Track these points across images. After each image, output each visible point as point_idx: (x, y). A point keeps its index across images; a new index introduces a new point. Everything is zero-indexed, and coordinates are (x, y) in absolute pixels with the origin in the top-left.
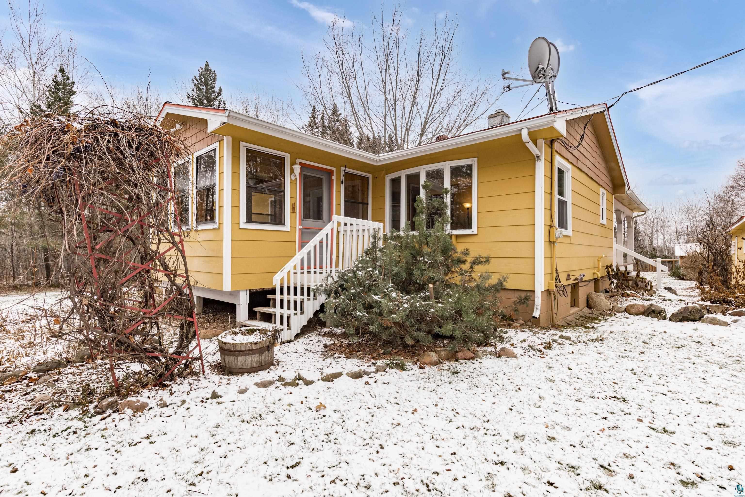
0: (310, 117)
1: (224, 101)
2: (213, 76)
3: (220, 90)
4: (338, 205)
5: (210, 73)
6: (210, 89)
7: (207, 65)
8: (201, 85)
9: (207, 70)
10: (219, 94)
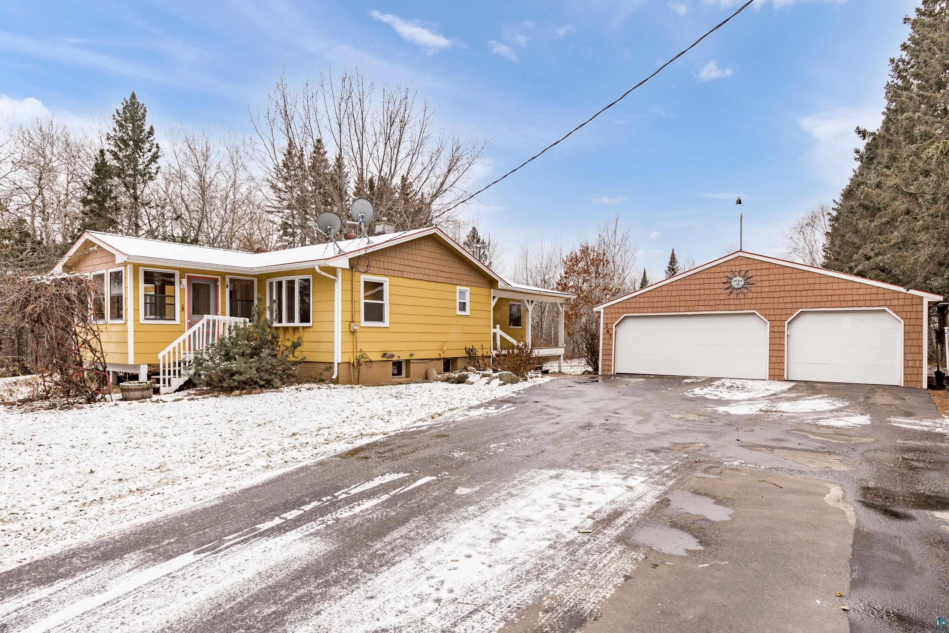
0: (285, 155)
1: (157, 144)
2: (142, 111)
3: (152, 128)
4: (224, 303)
5: (138, 106)
6: (138, 129)
7: (133, 96)
8: (125, 121)
9: (133, 104)
10: (151, 133)
